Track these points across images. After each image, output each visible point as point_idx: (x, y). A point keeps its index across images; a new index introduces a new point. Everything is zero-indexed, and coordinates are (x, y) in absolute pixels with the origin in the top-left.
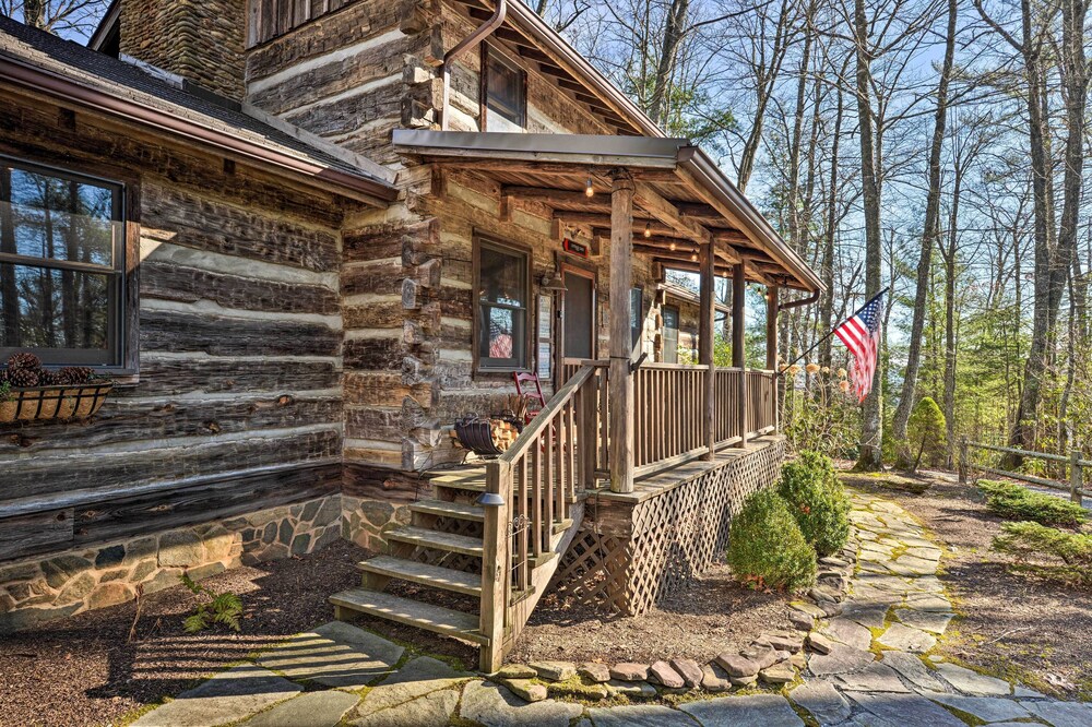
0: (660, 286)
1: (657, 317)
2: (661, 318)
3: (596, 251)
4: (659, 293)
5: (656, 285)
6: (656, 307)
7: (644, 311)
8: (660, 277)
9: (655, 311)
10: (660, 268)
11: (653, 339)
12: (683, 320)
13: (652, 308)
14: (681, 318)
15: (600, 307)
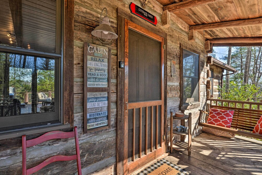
0: (209, 55)
1: (208, 71)
2: (210, 72)
3: (164, 22)
4: (209, 58)
5: (207, 54)
6: (207, 66)
7: (201, 68)
8: (210, 49)
9: (207, 68)
10: (209, 44)
11: (206, 83)
12: (215, 75)
13: (205, 66)
14: (214, 73)
15: (169, 63)
